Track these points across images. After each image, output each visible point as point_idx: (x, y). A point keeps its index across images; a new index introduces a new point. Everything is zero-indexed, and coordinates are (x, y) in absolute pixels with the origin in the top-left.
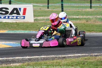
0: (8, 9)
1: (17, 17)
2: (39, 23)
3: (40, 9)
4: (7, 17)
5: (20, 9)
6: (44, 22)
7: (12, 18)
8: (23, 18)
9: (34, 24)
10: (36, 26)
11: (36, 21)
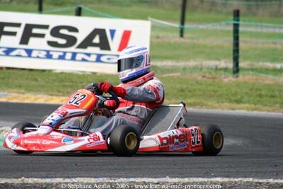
1: (99, 56)
4: (69, 56)
5: (113, 32)
6: (178, 77)
7: (84, 60)
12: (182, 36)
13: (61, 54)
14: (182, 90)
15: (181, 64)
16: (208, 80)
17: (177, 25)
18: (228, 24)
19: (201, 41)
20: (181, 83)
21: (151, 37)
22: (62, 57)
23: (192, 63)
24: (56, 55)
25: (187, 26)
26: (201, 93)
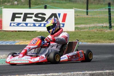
0: (45, 14)
2: (80, 32)
3: (78, 16)
4: (42, 25)
5: (59, 14)
6: (87, 31)
8: (62, 26)
9: (75, 33)
10: (78, 36)
11: (77, 30)
12: (87, 14)
13: (40, 24)
14: (89, 36)
15: (88, 26)
16: (99, 31)
17: (85, 10)
18: (106, 9)
19: (95, 16)
20: (88, 33)
21: (75, 15)
22: (40, 26)
23: (92, 25)
24: (37, 25)
25: (89, 10)
26: (96, 37)
